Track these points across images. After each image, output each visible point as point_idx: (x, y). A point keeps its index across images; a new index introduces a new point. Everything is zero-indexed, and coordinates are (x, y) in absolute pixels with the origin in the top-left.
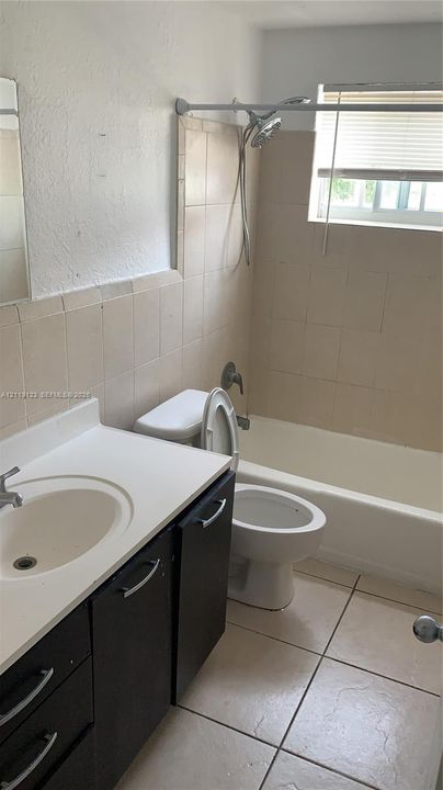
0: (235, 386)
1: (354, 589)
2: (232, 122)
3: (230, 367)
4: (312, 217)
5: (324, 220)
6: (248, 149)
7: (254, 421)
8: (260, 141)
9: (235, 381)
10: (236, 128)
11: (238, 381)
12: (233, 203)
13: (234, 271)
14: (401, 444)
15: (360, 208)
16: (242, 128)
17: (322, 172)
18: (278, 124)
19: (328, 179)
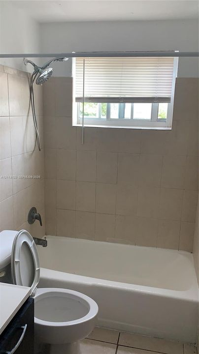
0: (37, 221)
1: (118, 345)
2: (24, 71)
3: (33, 210)
4: (75, 124)
5: (82, 125)
6: (34, 85)
7: (49, 239)
8: (41, 81)
9: (36, 218)
10: (27, 74)
11: (39, 218)
12: (28, 116)
13: (32, 154)
14: (133, 245)
15: (100, 118)
16: (30, 74)
17: (78, 99)
18: (51, 72)
19: (81, 104)
